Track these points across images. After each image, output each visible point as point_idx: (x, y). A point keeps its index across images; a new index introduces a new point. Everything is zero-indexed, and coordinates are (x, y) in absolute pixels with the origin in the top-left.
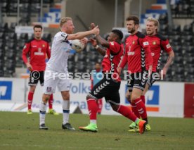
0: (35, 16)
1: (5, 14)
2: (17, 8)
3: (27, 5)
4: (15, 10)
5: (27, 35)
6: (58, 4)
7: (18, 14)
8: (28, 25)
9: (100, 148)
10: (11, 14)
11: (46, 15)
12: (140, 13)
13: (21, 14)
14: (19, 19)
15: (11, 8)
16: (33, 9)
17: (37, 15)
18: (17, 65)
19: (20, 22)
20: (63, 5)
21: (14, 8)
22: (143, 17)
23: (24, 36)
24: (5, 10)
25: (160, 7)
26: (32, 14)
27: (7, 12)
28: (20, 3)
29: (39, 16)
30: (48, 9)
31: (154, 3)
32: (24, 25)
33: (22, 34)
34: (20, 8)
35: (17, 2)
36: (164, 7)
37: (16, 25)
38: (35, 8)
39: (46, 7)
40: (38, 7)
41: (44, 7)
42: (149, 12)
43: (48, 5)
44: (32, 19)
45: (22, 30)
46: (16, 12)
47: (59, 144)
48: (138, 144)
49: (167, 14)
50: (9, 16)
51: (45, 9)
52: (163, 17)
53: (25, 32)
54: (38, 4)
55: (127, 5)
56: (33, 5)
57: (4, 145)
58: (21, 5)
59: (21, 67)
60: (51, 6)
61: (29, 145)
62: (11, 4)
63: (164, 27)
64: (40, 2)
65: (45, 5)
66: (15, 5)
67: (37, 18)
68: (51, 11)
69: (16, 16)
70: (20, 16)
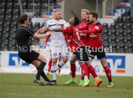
0: (44, 11)
1: (25, 10)
2: (32, 6)
3: (39, 4)
4: (31, 8)
5: (39, 24)
6: (59, 3)
7: (34, 10)
8: (40, 17)
9: (86, 97)
10: (29, 10)
11: (51, 11)
12: (113, 9)
13: (36, 10)
14: (34, 13)
15: (29, 6)
16: (43, 6)
17: (46, 10)
18: (33, 43)
19: (35, 15)
20: (62, 4)
21: (31, 6)
22: (115, 11)
23: (37, 24)
24: (25, 7)
25: (126, 5)
26: (43, 10)
27: (26, 9)
28: (35, 3)
29: (47, 11)
30: (53, 6)
31: (121, 2)
32: (37, 17)
33: (36, 23)
34: (35, 6)
35: (32, 2)
36: (128, 5)
37: (32, 17)
38: (45, 6)
39: (51, 5)
40: (46, 6)
41: (50, 5)
42: (118, 8)
43: (53, 4)
44: (43, 13)
45: (36, 20)
46: (32, 9)
47: (61, 95)
48: (112, 94)
49: (130, 9)
50: (27, 11)
51: (51, 6)
52: (128, 11)
53: (38, 22)
54: (46, 4)
55: (104, 3)
56: (43, 4)
57: (25, 95)
58: (35, 4)
59: (35, 44)
60: (55, 5)
61: (41, 95)
62: (29, 4)
63: (128, 18)
64: (47, 2)
65: (51, 4)
66: (32, 4)
67: (45, 13)
68: (55, 8)
69: (32, 11)
70: (35, 11)
